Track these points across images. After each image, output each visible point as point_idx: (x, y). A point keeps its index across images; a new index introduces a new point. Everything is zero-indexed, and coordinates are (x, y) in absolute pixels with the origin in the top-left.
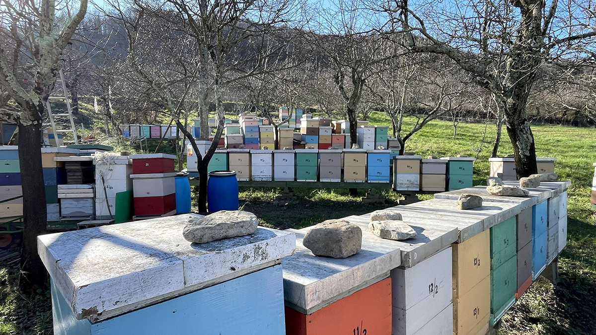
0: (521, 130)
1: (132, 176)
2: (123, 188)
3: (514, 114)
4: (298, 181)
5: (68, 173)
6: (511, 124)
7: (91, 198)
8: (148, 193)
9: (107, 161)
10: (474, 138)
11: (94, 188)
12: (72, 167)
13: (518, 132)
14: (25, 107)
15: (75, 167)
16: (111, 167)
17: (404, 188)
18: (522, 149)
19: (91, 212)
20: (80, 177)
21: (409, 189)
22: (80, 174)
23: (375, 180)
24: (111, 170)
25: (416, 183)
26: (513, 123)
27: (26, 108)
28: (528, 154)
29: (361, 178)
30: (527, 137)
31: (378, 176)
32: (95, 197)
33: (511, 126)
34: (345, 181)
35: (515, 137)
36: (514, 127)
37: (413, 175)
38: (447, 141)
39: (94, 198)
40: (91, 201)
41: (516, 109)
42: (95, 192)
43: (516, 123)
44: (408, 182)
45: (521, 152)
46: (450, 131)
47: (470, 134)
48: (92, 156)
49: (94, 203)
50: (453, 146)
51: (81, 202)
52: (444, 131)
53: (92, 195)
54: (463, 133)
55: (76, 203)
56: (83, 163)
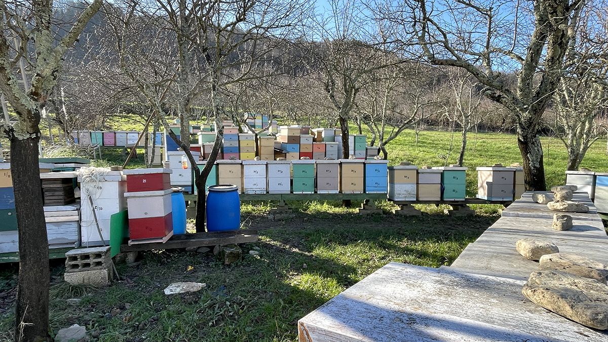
0: (533, 143)
1: (126, 194)
2: (116, 209)
3: (528, 128)
4: (294, 193)
5: (46, 193)
6: (525, 137)
7: (75, 221)
8: (146, 214)
9: (96, 178)
10: (434, 145)
11: (79, 210)
12: (51, 186)
13: (530, 145)
14: (26, 116)
15: (55, 186)
16: (100, 185)
17: (400, 198)
18: (532, 161)
19: (76, 238)
20: (61, 197)
21: (407, 200)
22: (61, 193)
23: (373, 191)
24: (101, 188)
25: (413, 193)
26: (526, 136)
27: (26, 119)
28: (538, 166)
29: (359, 190)
30: (538, 150)
31: (376, 187)
32: (81, 220)
33: (524, 139)
34: (343, 192)
35: (526, 150)
36: (527, 140)
37: (410, 185)
38: (411, 149)
39: (79, 222)
40: (76, 225)
41: (531, 123)
42: (80, 215)
43: (529, 136)
44: (405, 193)
45: (531, 163)
46: (411, 138)
47: (430, 141)
48: (77, 172)
49: (80, 227)
50: (418, 153)
51: (63, 226)
52: (406, 139)
53: (77, 218)
54: (423, 141)
55: (57, 228)
56: (65, 181)
